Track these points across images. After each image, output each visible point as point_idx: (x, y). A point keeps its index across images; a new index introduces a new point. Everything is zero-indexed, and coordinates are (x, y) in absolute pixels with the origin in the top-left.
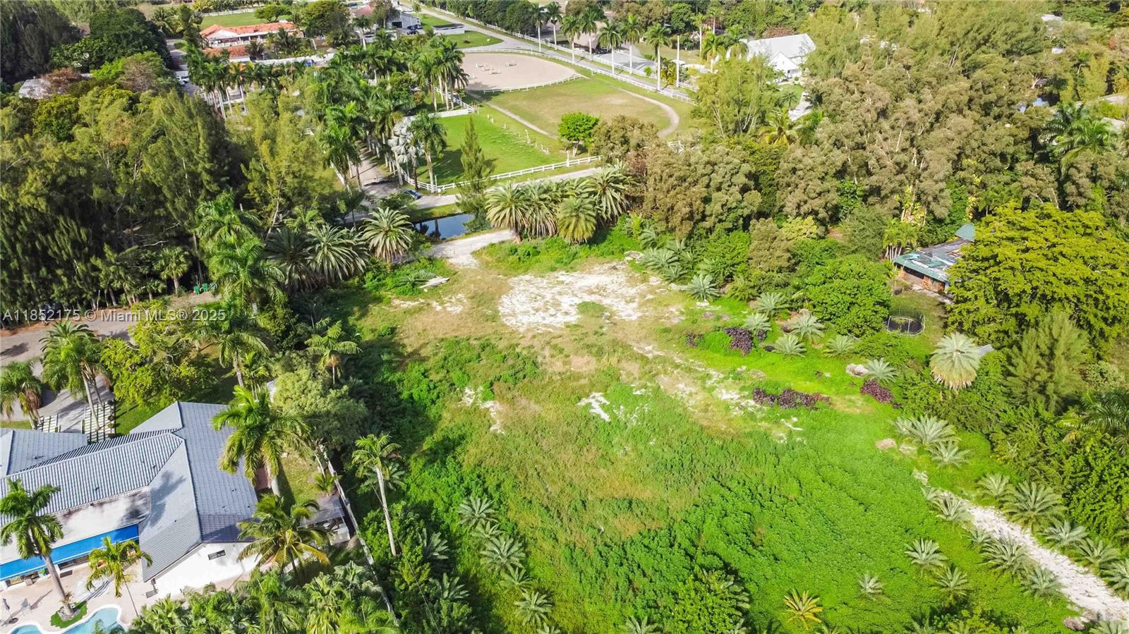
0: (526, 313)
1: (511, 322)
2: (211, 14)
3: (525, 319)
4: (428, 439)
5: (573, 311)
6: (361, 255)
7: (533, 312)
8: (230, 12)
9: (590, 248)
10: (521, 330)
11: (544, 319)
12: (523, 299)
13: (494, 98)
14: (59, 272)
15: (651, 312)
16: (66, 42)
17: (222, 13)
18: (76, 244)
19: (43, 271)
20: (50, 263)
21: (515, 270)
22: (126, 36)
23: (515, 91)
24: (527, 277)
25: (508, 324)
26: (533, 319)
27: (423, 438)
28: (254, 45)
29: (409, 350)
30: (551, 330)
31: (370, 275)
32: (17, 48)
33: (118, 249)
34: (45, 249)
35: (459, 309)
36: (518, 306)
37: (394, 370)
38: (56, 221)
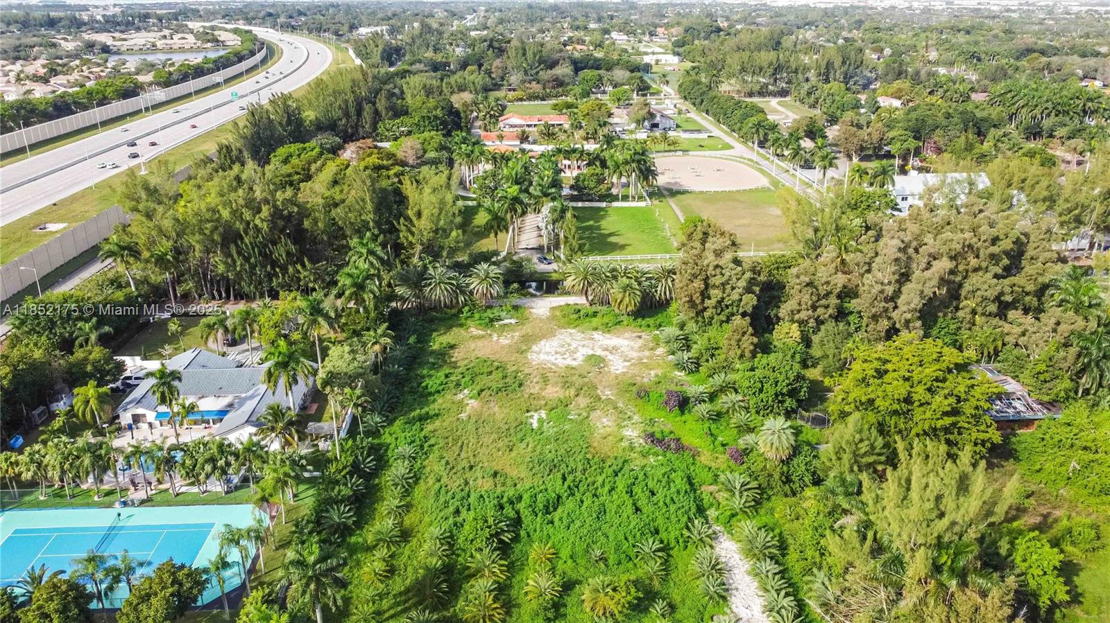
0: (548, 353)
2: (525, 103)
3: (543, 357)
4: (418, 411)
6: (463, 293)
7: (553, 353)
8: (539, 102)
9: (635, 319)
12: (555, 344)
13: (679, 196)
14: (278, 270)
15: (636, 370)
16: (389, 119)
17: (532, 103)
18: (288, 254)
19: (269, 268)
20: (274, 264)
21: (569, 324)
22: (429, 118)
23: (701, 192)
24: (573, 331)
26: (549, 358)
27: (415, 409)
28: (524, 132)
29: (453, 359)
31: (467, 308)
32: (358, 120)
33: (314, 261)
34: (271, 253)
35: (507, 342)
36: (547, 348)
37: (431, 369)
38: (280, 238)
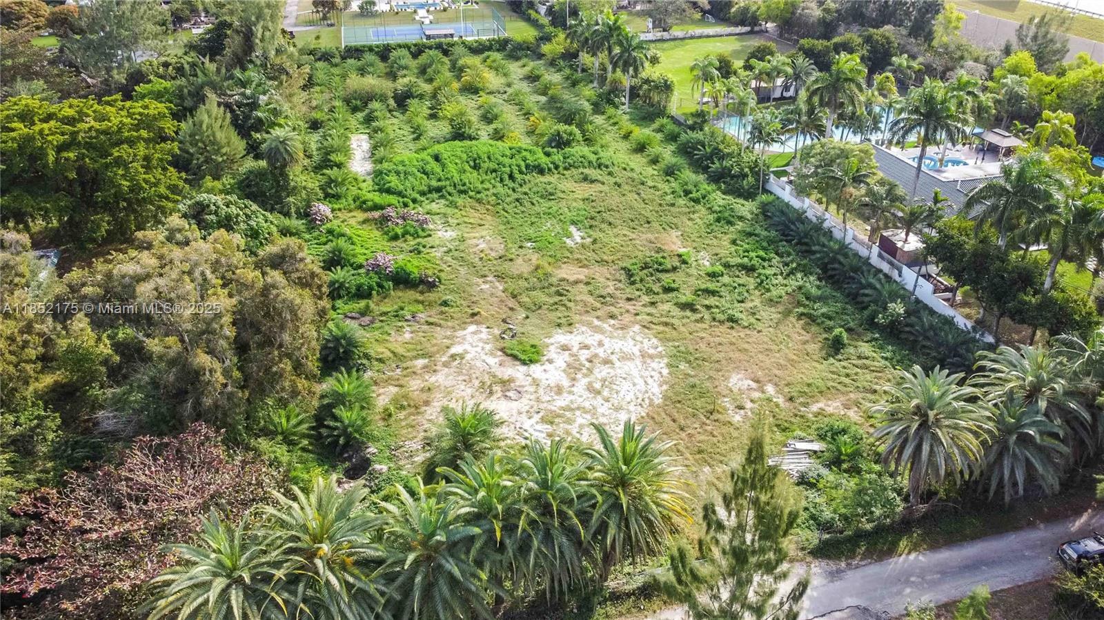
0: (626, 357)
1: (651, 344)
3: (629, 346)
5: (552, 353)
7: (614, 358)
10: (637, 328)
11: (601, 344)
12: (626, 386)
25: (655, 341)
26: (617, 345)
30: (596, 322)
36: (635, 372)
